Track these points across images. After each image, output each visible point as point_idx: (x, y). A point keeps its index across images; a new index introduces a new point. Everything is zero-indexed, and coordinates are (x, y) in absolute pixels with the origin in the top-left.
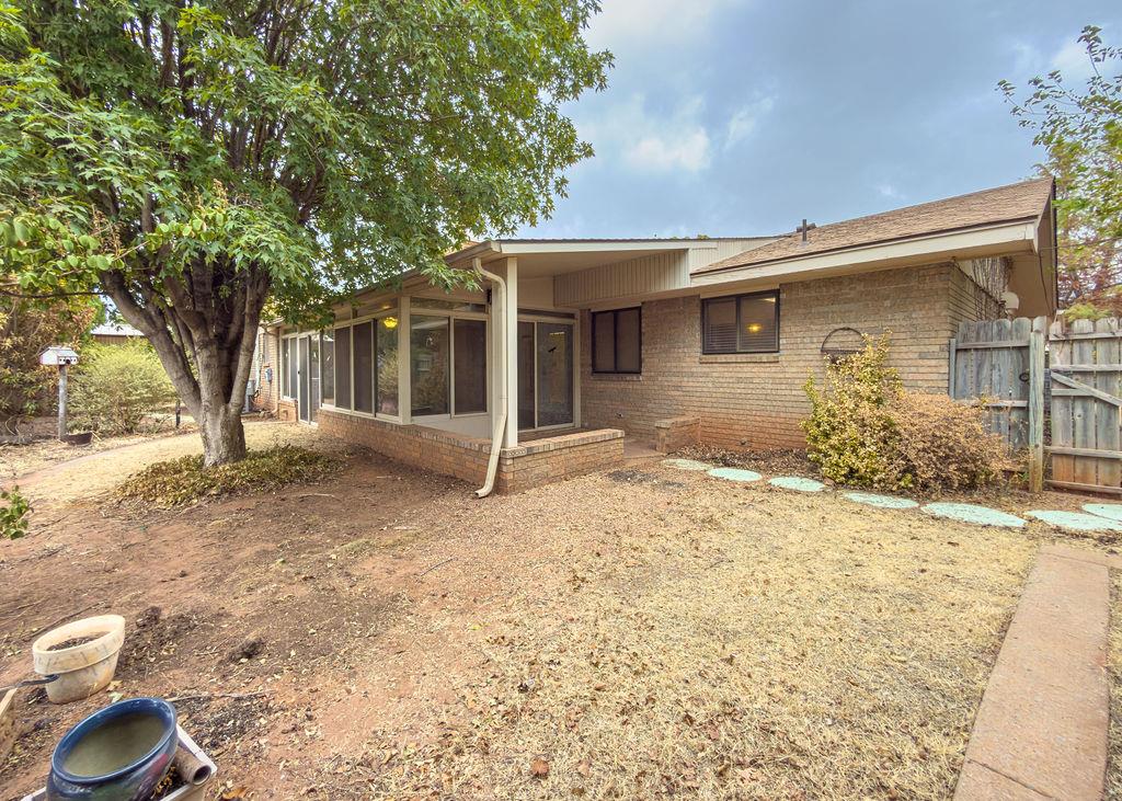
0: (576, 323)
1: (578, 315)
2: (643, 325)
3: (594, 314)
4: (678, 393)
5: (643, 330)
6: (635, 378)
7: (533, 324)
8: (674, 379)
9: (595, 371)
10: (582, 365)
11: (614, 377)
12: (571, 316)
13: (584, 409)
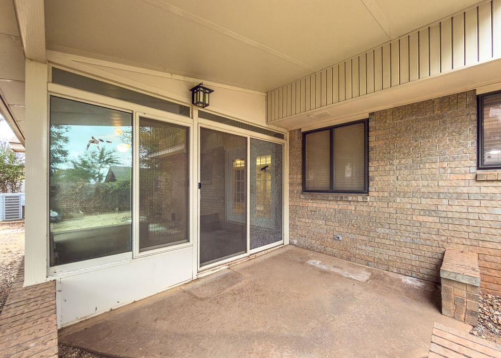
0: (286, 143)
1: (287, 136)
2: (371, 139)
3: (305, 134)
4: (431, 219)
5: (371, 145)
6: (360, 198)
7: (246, 138)
8: (424, 201)
9: (305, 190)
10: (291, 184)
11: (331, 196)
12: (280, 136)
13: (293, 227)
